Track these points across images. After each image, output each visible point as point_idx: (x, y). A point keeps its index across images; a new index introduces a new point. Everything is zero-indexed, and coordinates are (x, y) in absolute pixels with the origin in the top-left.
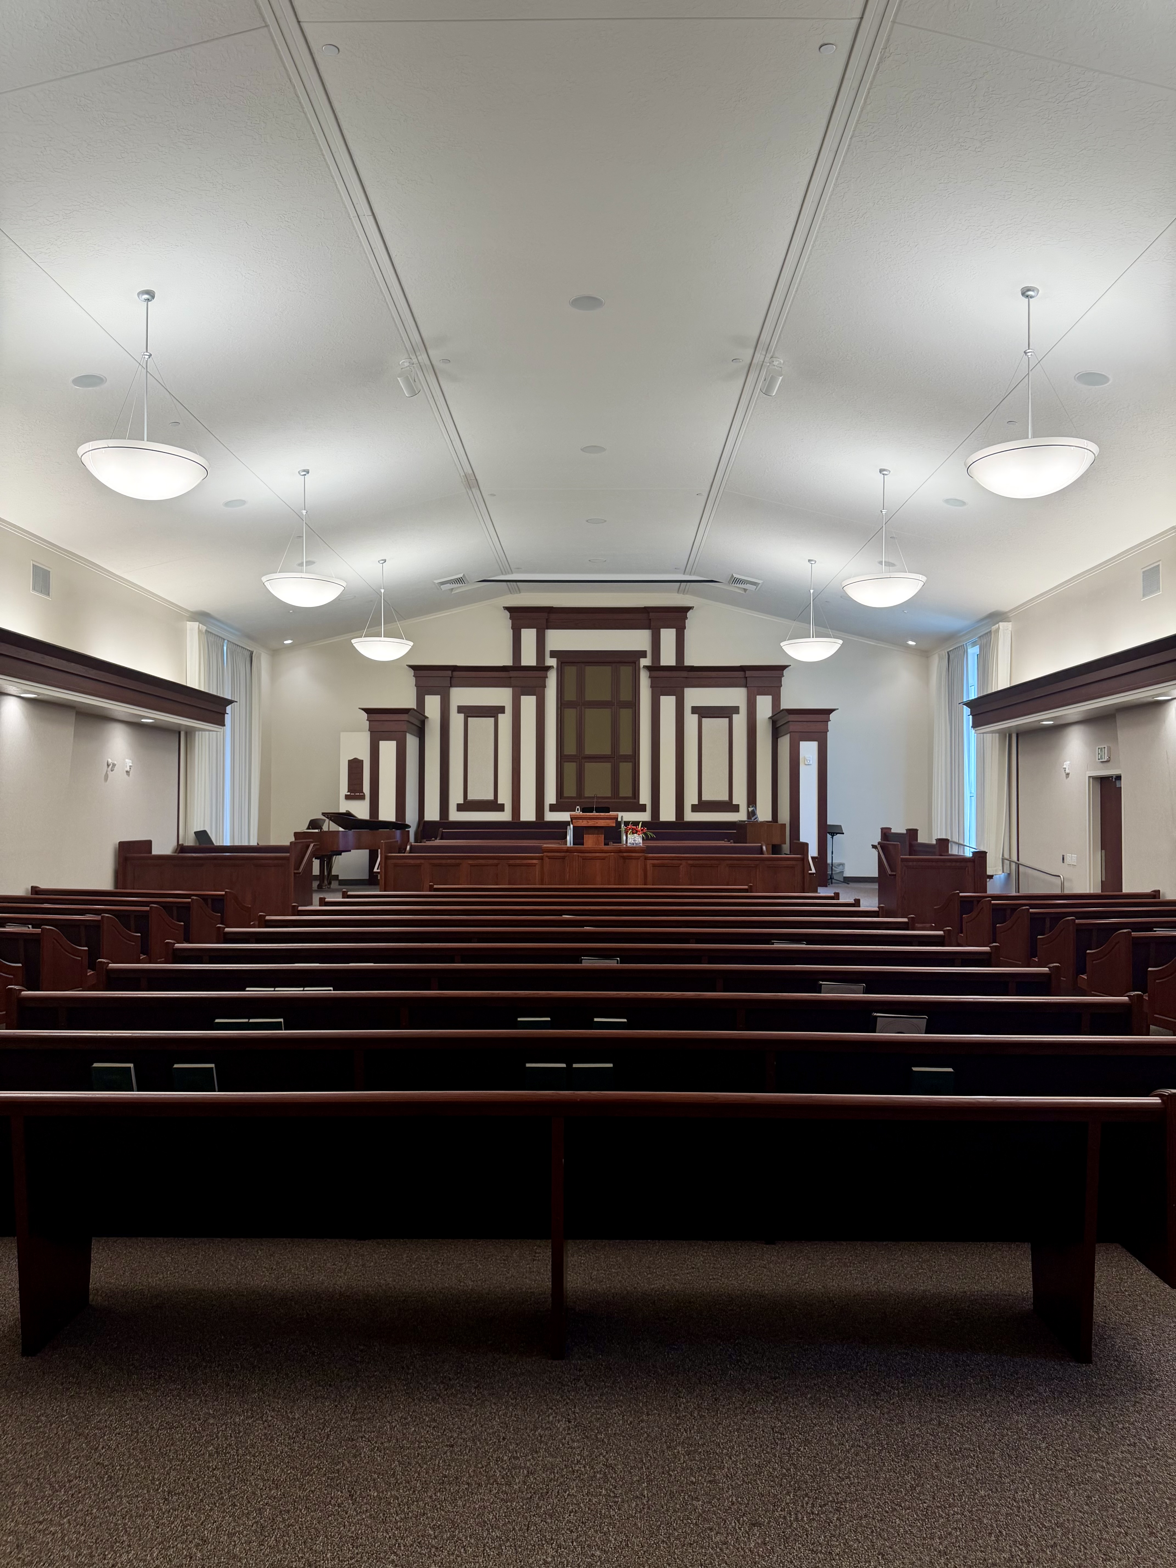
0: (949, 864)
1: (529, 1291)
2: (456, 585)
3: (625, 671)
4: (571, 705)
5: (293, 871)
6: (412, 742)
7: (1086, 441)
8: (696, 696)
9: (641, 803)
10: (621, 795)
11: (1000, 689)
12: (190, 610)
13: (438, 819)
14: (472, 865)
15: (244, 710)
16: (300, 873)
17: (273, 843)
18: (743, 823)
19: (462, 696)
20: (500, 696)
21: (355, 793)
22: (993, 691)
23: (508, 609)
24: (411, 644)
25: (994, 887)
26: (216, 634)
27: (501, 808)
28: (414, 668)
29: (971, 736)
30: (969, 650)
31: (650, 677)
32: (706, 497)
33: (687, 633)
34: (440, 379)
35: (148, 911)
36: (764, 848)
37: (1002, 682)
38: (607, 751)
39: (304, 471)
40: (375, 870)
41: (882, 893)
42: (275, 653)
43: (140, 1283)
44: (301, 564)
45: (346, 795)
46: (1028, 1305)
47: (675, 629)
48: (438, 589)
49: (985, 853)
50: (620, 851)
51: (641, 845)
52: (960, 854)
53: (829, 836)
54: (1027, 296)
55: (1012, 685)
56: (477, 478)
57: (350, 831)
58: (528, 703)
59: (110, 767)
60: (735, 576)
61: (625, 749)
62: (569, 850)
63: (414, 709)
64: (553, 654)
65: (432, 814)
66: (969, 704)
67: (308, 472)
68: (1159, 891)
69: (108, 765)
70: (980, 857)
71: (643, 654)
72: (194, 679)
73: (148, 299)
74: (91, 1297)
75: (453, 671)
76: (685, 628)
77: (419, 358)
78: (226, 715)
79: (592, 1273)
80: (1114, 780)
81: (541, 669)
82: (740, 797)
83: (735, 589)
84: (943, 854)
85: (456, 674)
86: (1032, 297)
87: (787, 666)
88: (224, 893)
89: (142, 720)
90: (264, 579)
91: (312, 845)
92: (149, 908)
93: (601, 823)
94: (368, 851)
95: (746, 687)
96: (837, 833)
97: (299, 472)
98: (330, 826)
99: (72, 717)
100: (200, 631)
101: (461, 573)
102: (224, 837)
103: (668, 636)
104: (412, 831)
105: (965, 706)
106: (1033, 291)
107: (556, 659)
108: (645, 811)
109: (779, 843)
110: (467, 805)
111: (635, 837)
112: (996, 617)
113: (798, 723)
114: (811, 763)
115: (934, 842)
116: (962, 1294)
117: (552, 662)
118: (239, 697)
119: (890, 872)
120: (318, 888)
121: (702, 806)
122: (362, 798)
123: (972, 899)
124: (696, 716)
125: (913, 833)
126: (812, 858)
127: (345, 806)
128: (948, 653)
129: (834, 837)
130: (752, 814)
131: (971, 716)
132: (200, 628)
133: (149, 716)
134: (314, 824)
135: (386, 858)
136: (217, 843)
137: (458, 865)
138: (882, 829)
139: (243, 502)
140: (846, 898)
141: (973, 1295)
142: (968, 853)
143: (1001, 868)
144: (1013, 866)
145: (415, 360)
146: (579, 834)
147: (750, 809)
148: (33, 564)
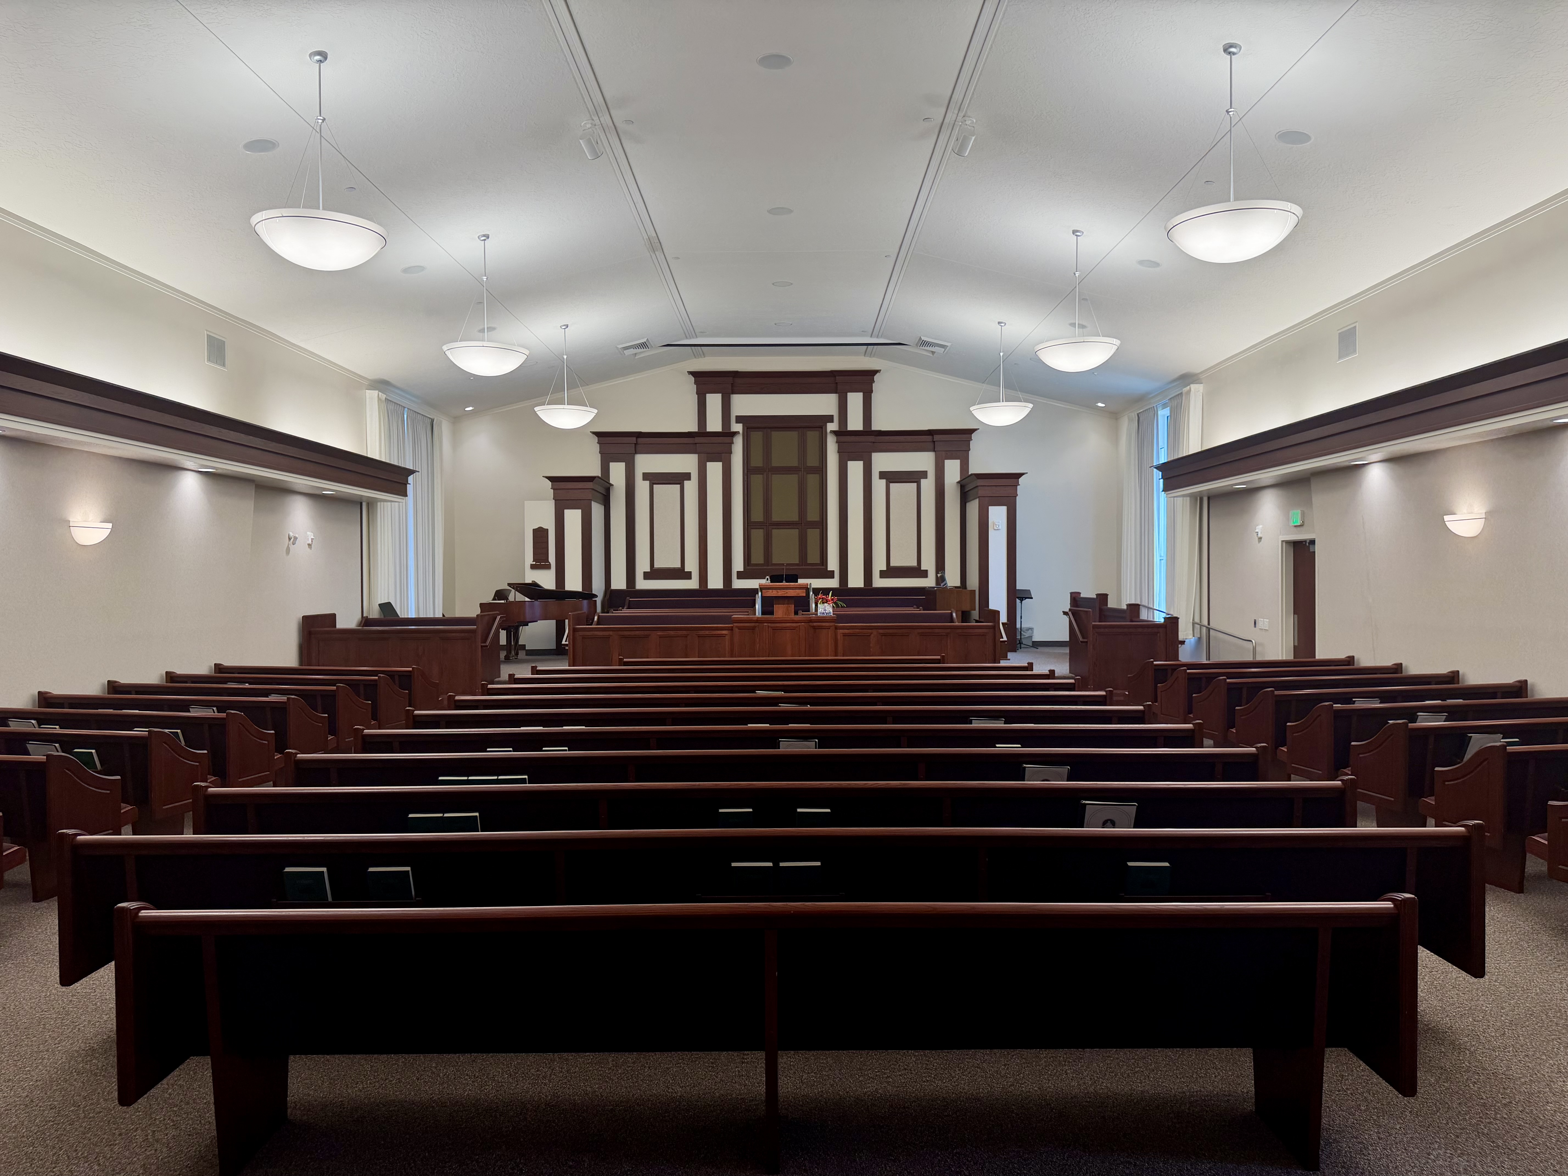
0: (1140, 630)
1: (739, 1097)
2: (640, 350)
3: (812, 436)
4: (758, 471)
5: (480, 644)
6: (597, 510)
7: (1289, 203)
8: (883, 461)
9: (829, 569)
10: (809, 562)
11: (1190, 453)
12: (370, 378)
13: (625, 588)
14: (660, 637)
15: (426, 480)
16: (487, 646)
17: (458, 614)
18: (933, 589)
19: (646, 463)
20: (685, 462)
21: (541, 562)
22: (1184, 455)
23: (693, 374)
24: (596, 411)
25: (1185, 655)
26: (395, 401)
27: (688, 576)
28: (598, 434)
29: (1161, 500)
30: (1159, 412)
31: (837, 442)
32: (895, 258)
33: (876, 397)
34: (623, 141)
35: (335, 690)
36: (954, 615)
37: (1193, 445)
38: (795, 517)
39: (484, 236)
40: (564, 642)
41: (1074, 660)
42: (456, 420)
43: (339, 1094)
44: (482, 331)
45: (531, 565)
46: (1250, 1106)
47: (862, 393)
48: (622, 354)
49: (1177, 619)
50: (811, 621)
51: (832, 614)
52: (1149, 619)
53: (1018, 601)
54: (1229, 53)
55: (1203, 449)
56: (661, 241)
57: (536, 602)
58: (715, 469)
59: (292, 540)
60: (923, 338)
61: (813, 515)
62: (758, 621)
63: (598, 477)
64: (739, 419)
65: (619, 582)
66: (1160, 468)
67: (488, 238)
68: (1353, 657)
69: (290, 539)
70: (1172, 622)
71: (830, 419)
72: (375, 450)
73: (321, 61)
74: (289, 1111)
75: (637, 437)
76: (872, 391)
77: (601, 119)
78: (408, 485)
79: (802, 1076)
80: (1307, 544)
81: (727, 435)
82: (929, 563)
83: (923, 351)
84: (1134, 620)
85: (640, 440)
86: (1234, 54)
87: (976, 430)
88: (411, 669)
89: (323, 492)
90: (445, 348)
91: (499, 617)
92: (335, 687)
93: (791, 593)
94: (554, 621)
95: (934, 451)
96: (1026, 598)
97: (478, 237)
98: (515, 596)
99: (252, 491)
100: (379, 399)
101: (643, 338)
102: (408, 610)
103: (855, 400)
104: (599, 601)
105: (1155, 470)
106: (1235, 47)
107: (741, 424)
108: (833, 577)
109: (968, 610)
110: (654, 574)
111: (825, 607)
112: (1187, 379)
113: (986, 488)
114: (1000, 528)
115: (1125, 607)
116: (1181, 1095)
117: (737, 427)
118: (421, 467)
119: (1081, 639)
120: (505, 660)
121: (890, 572)
122: (548, 567)
123: (1166, 667)
124: (884, 481)
125: (1103, 598)
126: (1002, 623)
127: (531, 576)
128: (1138, 415)
129: (1023, 602)
130: (941, 580)
131: (1162, 481)
132: (380, 395)
133: (331, 488)
134: (500, 594)
135: (574, 631)
136: (401, 616)
137: (647, 636)
138: (1071, 593)
139: (422, 268)
140: (1040, 668)
141: (1192, 1096)
142: (1159, 618)
143: (1192, 632)
144: (1204, 630)
145: (597, 122)
146: (769, 604)
147: (939, 575)
148: (208, 335)
